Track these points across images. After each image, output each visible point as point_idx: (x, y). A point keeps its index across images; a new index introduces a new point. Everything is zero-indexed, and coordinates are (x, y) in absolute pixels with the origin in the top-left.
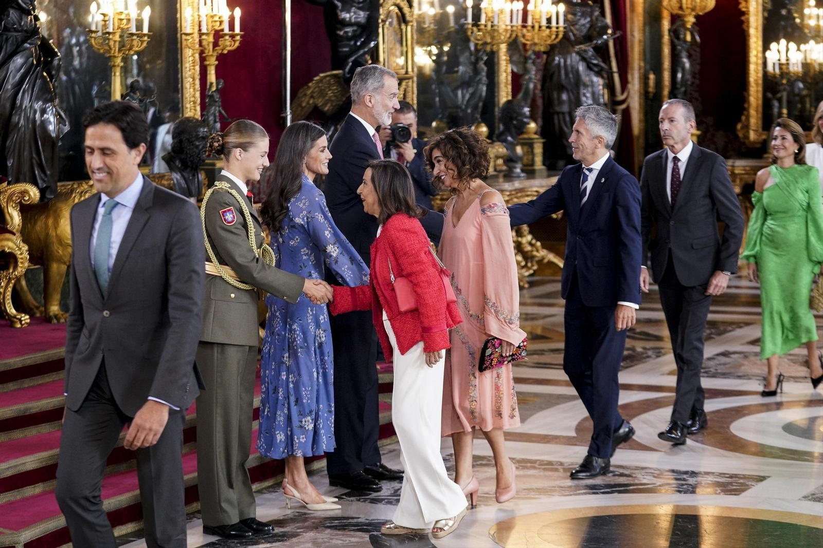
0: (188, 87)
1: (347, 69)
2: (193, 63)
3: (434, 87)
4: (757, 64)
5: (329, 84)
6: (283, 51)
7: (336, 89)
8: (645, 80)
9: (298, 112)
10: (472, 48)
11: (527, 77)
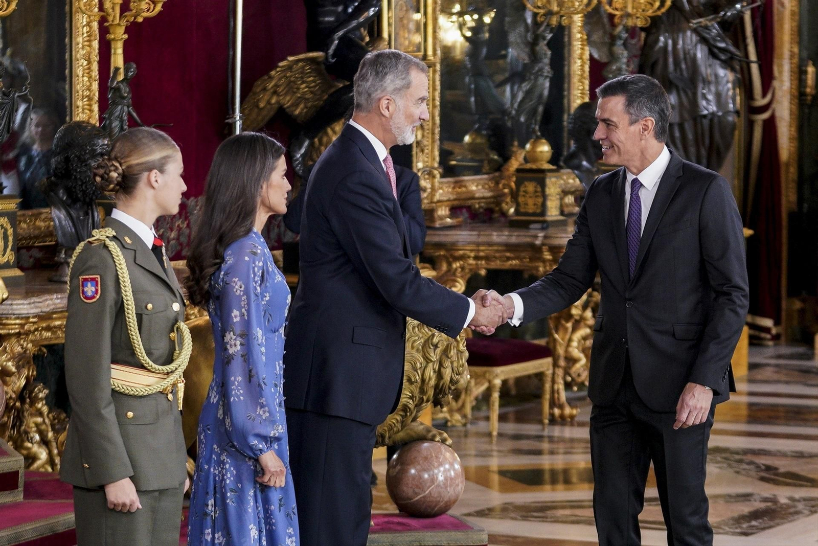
0: (80, 74)
1: (331, 51)
2: (89, 36)
3: (467, 79)
5: (302, 73)
6: (232, 20)
7: (314, 81)
8: (800, 74)
9: (254, 115)
10: (529, 21)
11: (613, 66)
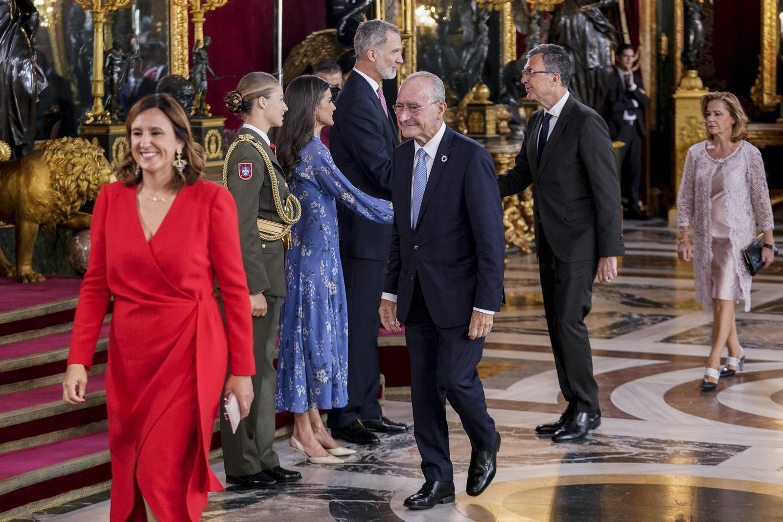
0: (176, 44)
1: (341, 28)
2: (182, 20)
3: (436, 47)
4: (771, 26)
5: (322, 43)
6: (275, 8)
7: (330, 48)
8: (657, 41)
9: (292, 71)
10: (474, 8)
11: (531, 38)
